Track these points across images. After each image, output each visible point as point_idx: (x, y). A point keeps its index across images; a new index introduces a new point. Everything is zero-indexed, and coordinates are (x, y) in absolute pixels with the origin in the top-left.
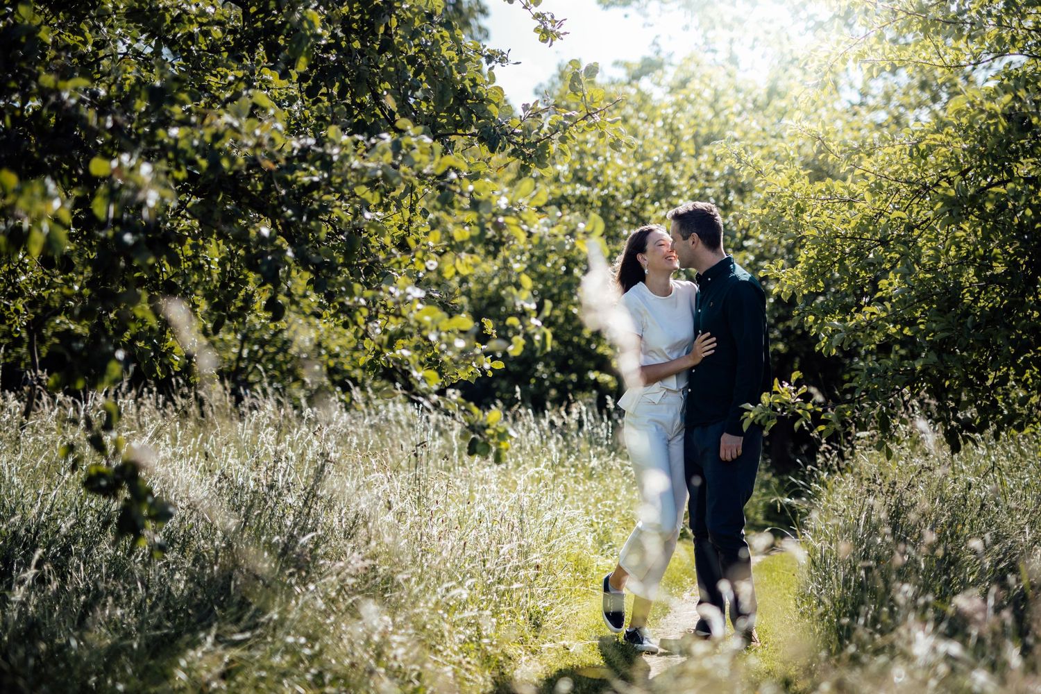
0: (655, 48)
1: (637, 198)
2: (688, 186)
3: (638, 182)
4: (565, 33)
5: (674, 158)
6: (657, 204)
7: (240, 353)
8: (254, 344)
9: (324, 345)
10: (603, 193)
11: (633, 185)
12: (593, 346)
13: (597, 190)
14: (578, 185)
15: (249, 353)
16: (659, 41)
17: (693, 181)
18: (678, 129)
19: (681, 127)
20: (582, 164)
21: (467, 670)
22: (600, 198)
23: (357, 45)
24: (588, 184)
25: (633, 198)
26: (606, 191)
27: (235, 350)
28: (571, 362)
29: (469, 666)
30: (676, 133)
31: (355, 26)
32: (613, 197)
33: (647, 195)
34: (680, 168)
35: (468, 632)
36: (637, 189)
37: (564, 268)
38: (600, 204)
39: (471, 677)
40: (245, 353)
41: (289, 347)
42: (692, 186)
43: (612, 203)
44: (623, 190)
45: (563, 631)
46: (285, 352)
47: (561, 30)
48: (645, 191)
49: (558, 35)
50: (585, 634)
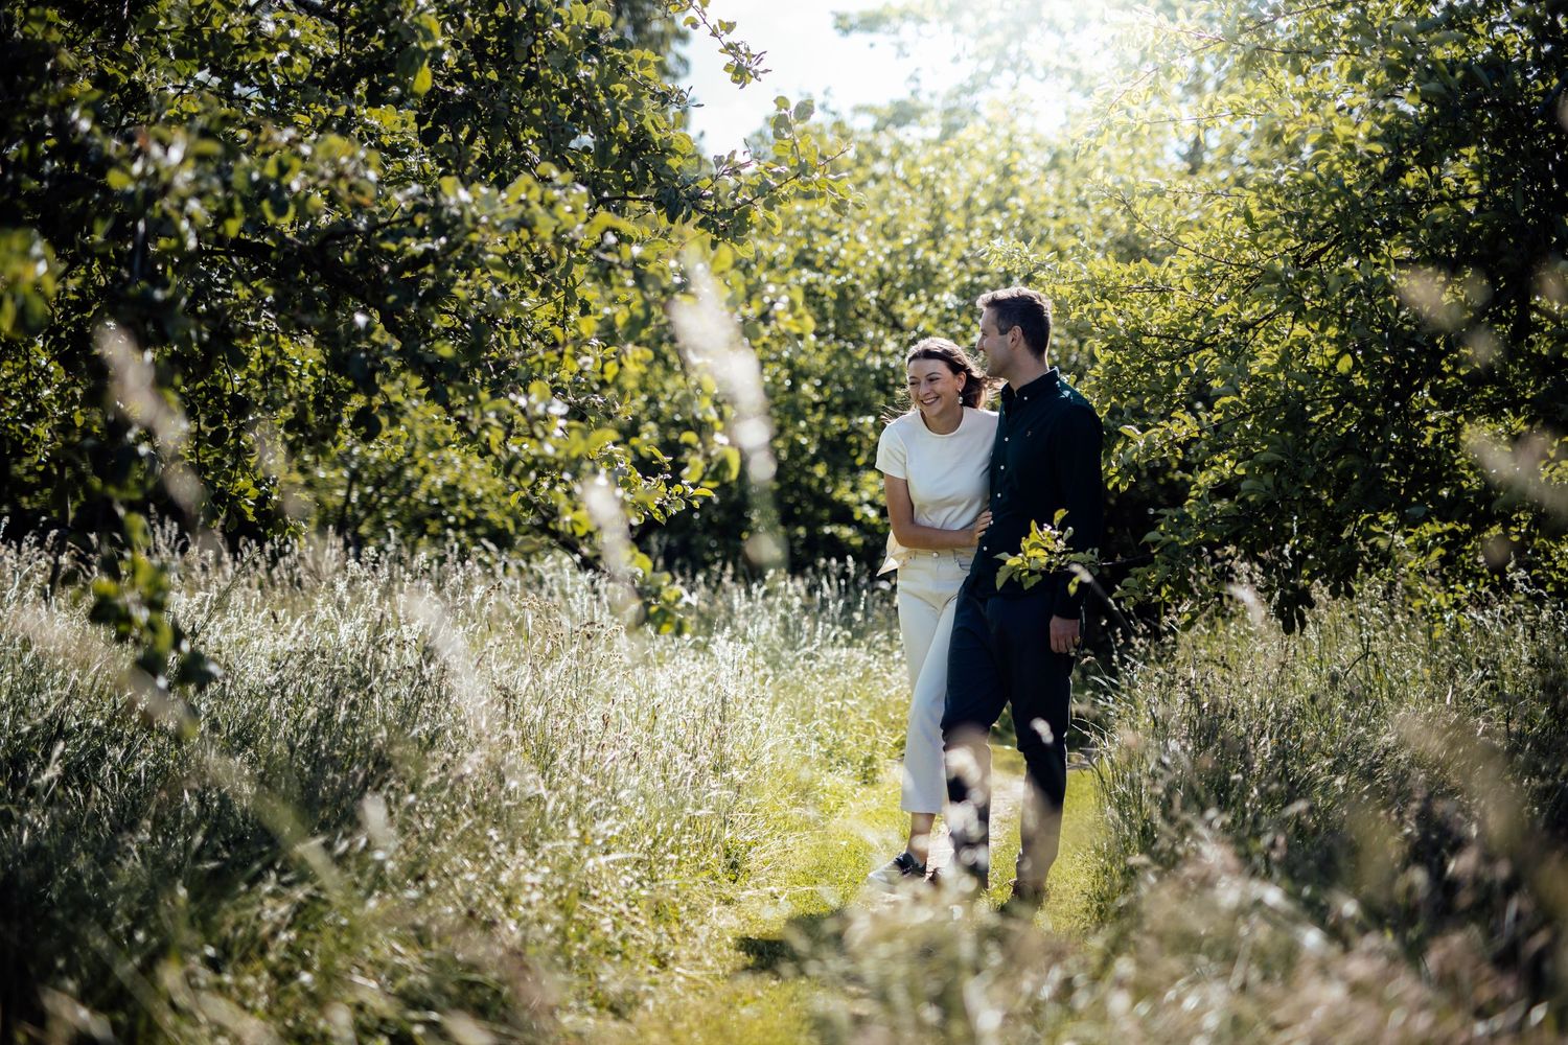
0: (913, 85)
1: (887, 287)
2: (956, 273)
3: (888, 267)
4: (766, 71)
5: (936, 235)
6: (912, 297)
7: (348, 497)
8: (366, 485)
9: (460, 487)
10: (838, 282)
11: (880, 270)
12: (828, 489)
13: (830, 278)
14: (805, 271)
15: (359, 498)
16: (920, 75)
17: (962, 266)
18: (943, 194)
19: (947, 191)
20: (811, 242)
21: (634, 924)
22: (834, 287)
23: (493, 75)
24: (819, 270)
25: (880, 288)
26: (843, 279)
27: (341, 493)
28: (798, 511)
29: (637, 919)
30: (941, 199)
31: (490, 50)
32: (854, 288)
33: (899, 285)
34: (946, 249)
35: (637, 874)
36: (886, 276)
37: (788, 383)
38: (835, 296)
39: (638, 933)
40: (354, 497)
41: (414, 490)
42: (961, 272)
43: (851, 295)
44: (867, 277)
45: (771, 873)
46: (409, 496)
47: (760, 68)
48: (897, 279)
49: (756, 74)
50: (802, 877)
